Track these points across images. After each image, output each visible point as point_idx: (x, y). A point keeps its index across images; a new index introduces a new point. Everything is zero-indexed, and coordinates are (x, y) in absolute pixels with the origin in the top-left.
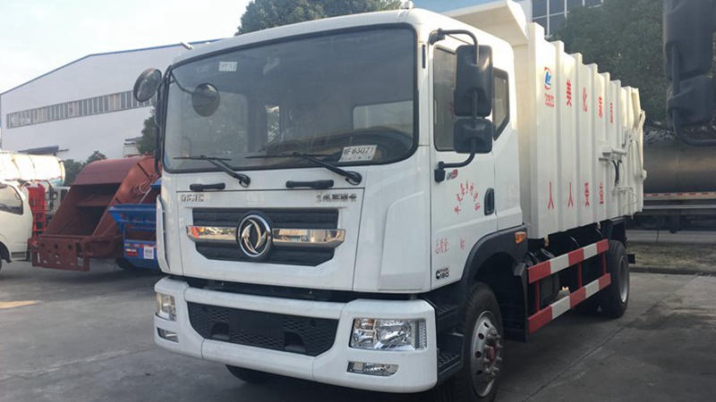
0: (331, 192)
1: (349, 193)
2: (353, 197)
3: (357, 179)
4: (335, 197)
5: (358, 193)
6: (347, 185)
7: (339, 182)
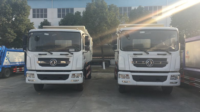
0: (68, 56)
1: (71, 56)
2: (72, 56)
3: (73, 54)
4: (69, 56)
5: (73, 56)
6: (71, 55)
7: (70, 54)
